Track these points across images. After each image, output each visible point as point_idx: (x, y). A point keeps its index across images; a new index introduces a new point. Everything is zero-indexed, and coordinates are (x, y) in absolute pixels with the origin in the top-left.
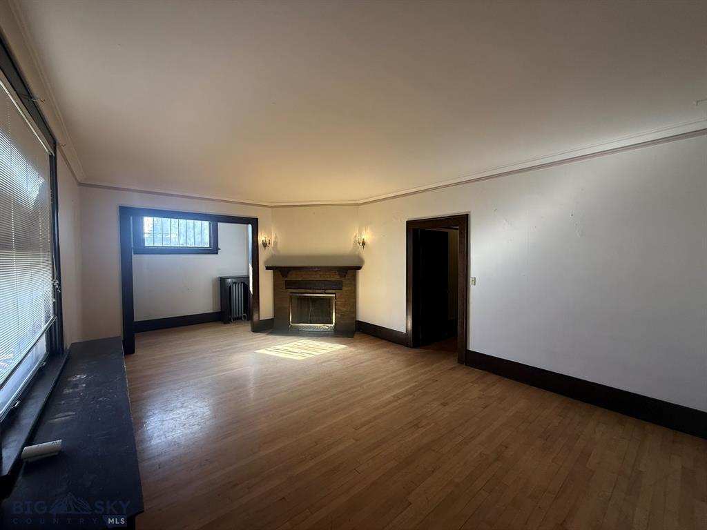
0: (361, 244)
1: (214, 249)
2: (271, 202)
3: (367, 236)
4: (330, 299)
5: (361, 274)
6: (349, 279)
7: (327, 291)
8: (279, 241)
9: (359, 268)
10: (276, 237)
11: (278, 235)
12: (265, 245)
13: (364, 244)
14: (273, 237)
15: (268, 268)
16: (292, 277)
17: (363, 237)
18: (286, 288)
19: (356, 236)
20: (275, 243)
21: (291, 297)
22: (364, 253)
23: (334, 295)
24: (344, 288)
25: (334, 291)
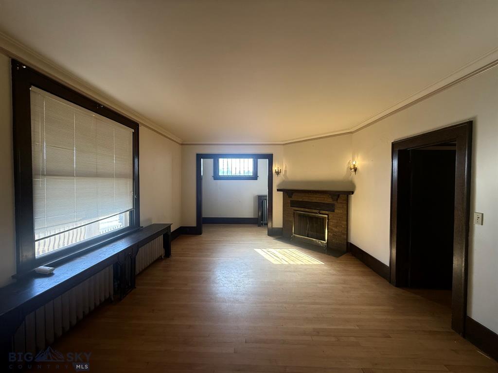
0: (353, 170)
1: (255, 177)
2: (283, 141)
3: (358, 162)
4: (323, 219)
5: (354, 199)
6: (341, 203)
7: (322, 212)
8: (288, 170)
9: (353, 193)
10: (286, 167)
11: (287, 166)
12: (278, 173)
13: (355, 170)
14: (284, 167)
15: (278, 190)
16: (295, 198)
17: (354, 163)
18: (291, 206)
19: (349, 163)
20: (286, 171)
21: (294, 213)
22: (357, 179)
23: (326, 216)
24: (336, 211)
25: (327, 212)
